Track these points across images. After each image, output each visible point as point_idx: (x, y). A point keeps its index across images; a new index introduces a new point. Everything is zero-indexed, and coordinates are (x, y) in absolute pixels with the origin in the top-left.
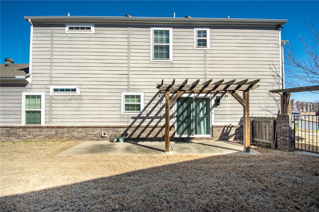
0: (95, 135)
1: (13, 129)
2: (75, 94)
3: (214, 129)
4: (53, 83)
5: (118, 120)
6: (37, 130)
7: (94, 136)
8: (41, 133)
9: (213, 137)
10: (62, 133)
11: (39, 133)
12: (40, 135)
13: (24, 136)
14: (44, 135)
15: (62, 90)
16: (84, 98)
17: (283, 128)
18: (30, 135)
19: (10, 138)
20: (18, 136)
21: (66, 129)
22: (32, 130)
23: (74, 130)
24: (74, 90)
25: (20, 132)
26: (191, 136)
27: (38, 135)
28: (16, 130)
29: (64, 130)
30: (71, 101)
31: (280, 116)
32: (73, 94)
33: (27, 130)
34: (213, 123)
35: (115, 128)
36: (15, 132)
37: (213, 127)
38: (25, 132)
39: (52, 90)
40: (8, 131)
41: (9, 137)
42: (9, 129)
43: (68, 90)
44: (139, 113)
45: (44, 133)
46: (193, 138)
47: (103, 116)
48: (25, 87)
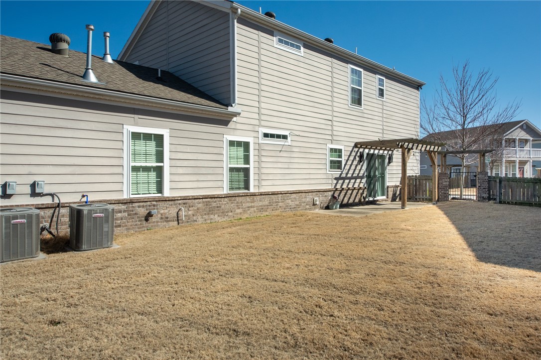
0: (308, 202)
1: (216, 199)
2: (286, 144)
3: (389, 189)
4: (263, 123)
5: (324, 181)
6: (248, 199)
7: (307, 205)
8: (253, 204)
9: (388, 198)
10: (276, 202)
11: (250, 205)
12: (252, 207)
13: (231, 211)
14: (257, 206)
15: (272, 136)
16: (295, 149)
17: (444, 183)
18: (239, 208)
19: (212, 216)
20: (223, 213)
21: (281, 195)
22: (240, 199)
23: (288, 196)
24: (285, 137)
25: (225, 204)
26: (375, 199)
27: (248, 207)
28: (221, 201)
29: (278, 197)
30: (282, 154)
31: (440, 173)
32: (283, 143)
33: (234, 200)
34: (388, 184)
35: (324, 193)
36: (219, 205)
37: (388, 187)
38: (232, 203)
39: (261, 135)
40: (207, 204)
41: (208, 214)
42: (209, 200)
43: (278, 136)
44: (340, 173)
45: (256, 204)
46: (378, 200)
47: (312, 176)
48: (227, 126)
